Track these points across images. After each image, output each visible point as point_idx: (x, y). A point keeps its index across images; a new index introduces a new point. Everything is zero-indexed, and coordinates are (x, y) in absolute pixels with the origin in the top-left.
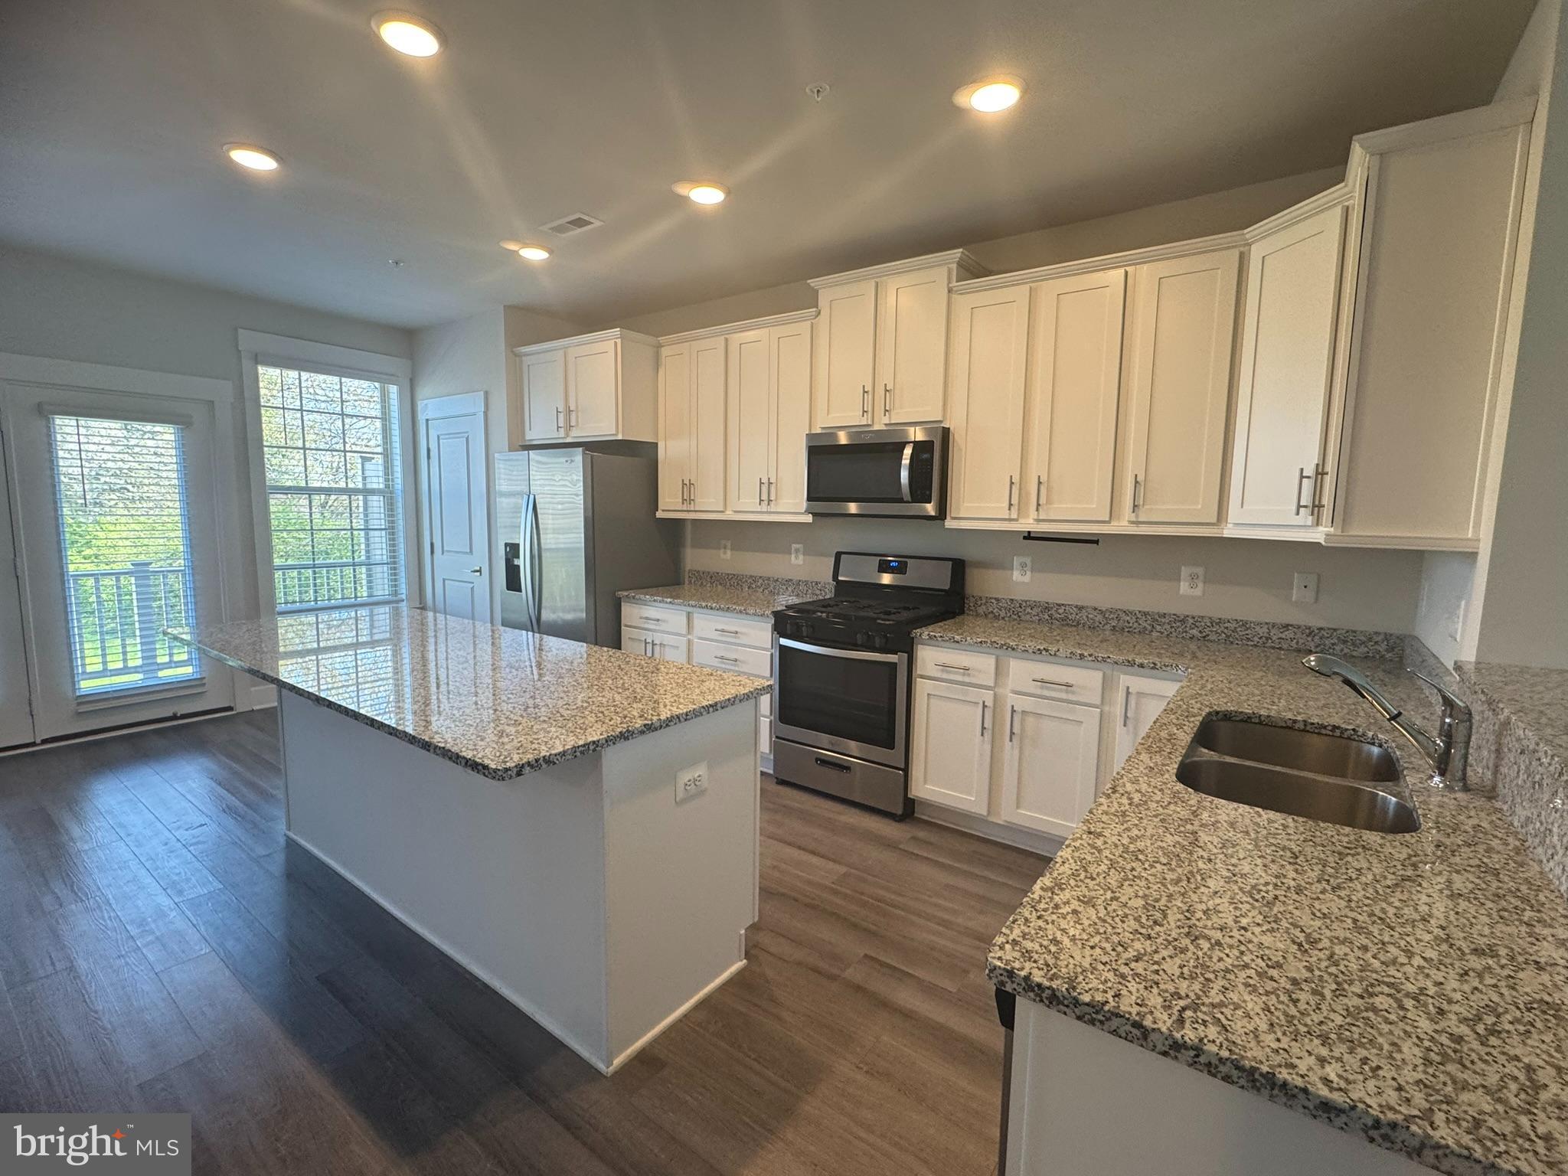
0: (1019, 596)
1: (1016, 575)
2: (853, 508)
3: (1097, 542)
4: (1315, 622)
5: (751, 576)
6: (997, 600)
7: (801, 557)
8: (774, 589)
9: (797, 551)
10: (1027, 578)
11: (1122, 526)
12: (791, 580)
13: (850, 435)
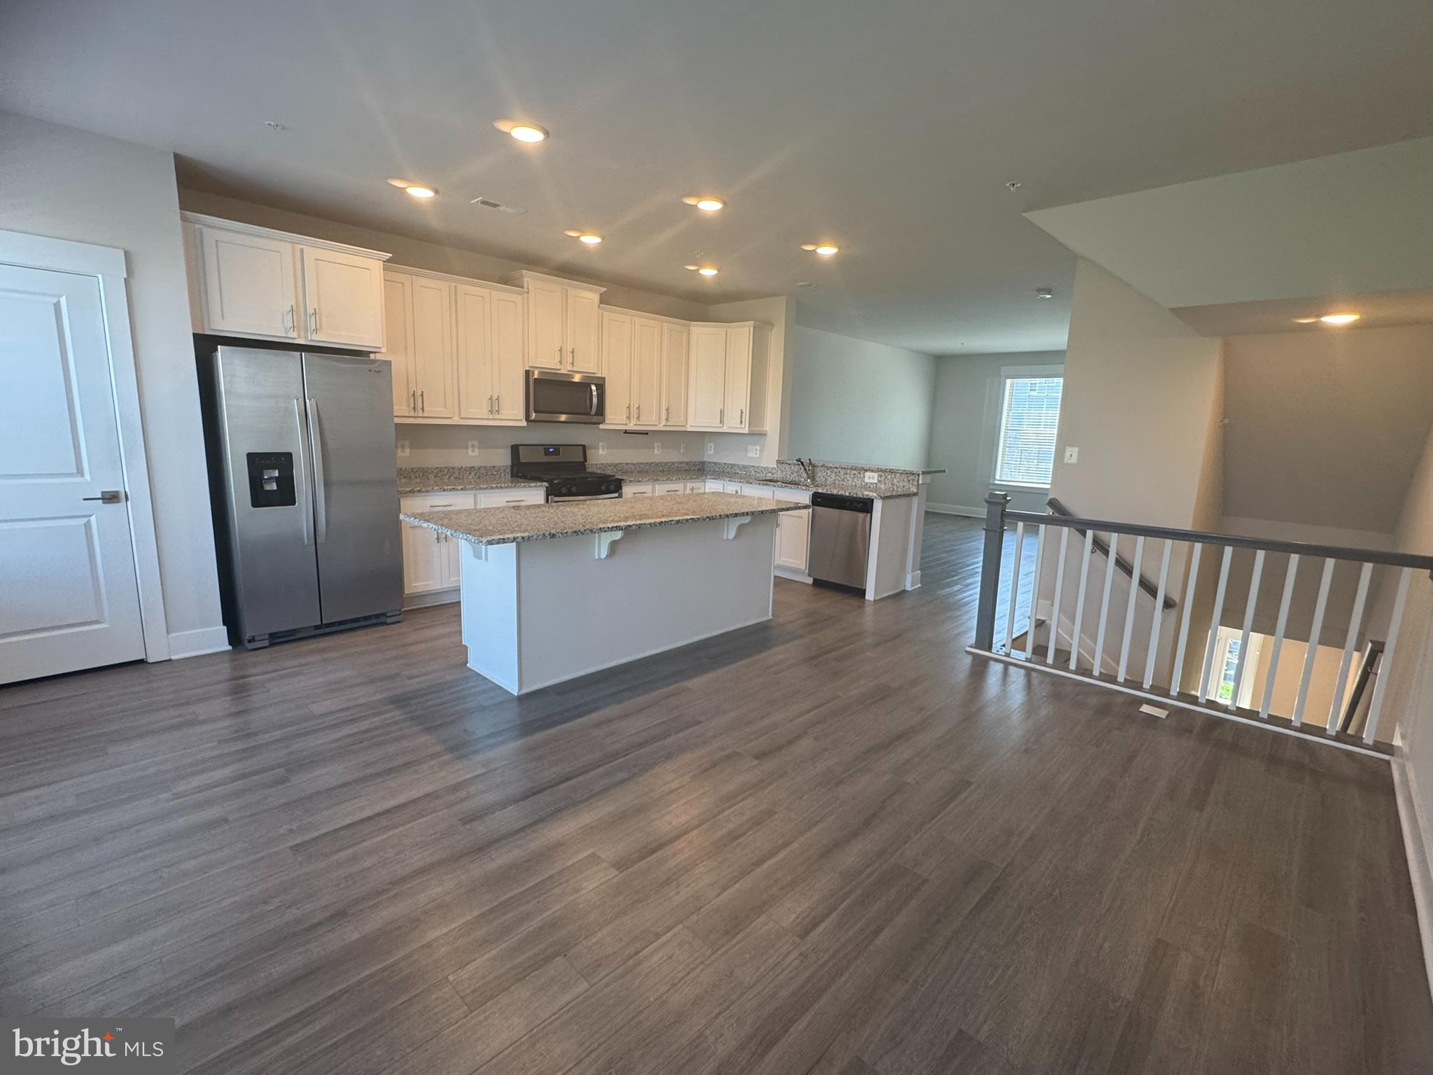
0: (605, 462)
1: (601, 452)
2: (563, 418)
3: (647, 434)
4: (685, 460)
5: (437, 468)
6: (596, 464)
7: (477, 450)
8: (459, 474)
9: (473, 446)
10: (605, 452)
11: (661, 427)
12: (473, 467)
13: (541, 373)
